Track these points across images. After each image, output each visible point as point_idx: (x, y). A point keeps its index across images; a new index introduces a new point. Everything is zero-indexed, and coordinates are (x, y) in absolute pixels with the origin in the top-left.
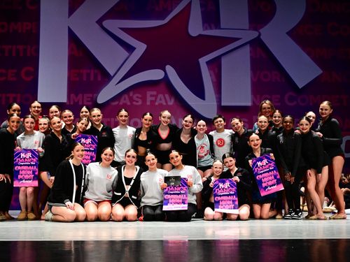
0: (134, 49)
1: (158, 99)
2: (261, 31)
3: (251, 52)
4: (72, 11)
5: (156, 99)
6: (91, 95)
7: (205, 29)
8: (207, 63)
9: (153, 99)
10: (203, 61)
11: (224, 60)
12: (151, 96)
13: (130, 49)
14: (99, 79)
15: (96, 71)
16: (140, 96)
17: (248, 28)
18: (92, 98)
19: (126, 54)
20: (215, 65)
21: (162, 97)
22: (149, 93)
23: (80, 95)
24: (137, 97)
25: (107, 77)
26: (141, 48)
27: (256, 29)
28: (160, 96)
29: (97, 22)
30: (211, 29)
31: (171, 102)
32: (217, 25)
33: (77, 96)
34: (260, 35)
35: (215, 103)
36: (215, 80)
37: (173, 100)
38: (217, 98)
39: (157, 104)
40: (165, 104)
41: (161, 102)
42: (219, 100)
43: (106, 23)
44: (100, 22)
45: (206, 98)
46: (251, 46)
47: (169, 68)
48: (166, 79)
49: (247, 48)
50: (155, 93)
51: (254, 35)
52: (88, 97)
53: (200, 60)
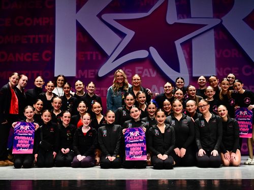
0: (125, 35)
1: (144, 72)
2: (222, 18)
3: (215, 35)
4: (78, 8)
5: (142, 72)
6: (94, 71)
7: (179, 18)
8: (181, 44)
9: (140, 72)
10: (178, 43)
11: (194, 42)
12: (139, 70)
13: (122, 35)
14: (100, 58)
15: (97, 53)
16: (130, 70)
17: (212, 17)
18: (94, 73)
19: (119, 39)
20: (188, 46)
21: (147, 72)
22: (137, 68)
23: (86, 71)
24: (128, 71)
25: (105, 57)
26: (130, 34)
27: (218, 17)
28: (146, 70)
29: (97, 16)
30: (184, 18)
31: (154, 75)
32: (188, 15)
33: (83, 71)
34: (222, 22)
35: (188, 75)
36: (187, 57)
37: (155, 73)
38: (189, 71)
39: (143, 76)
40: (149, 76)
41: (146, 75)
42: (191, 72)
43: (104, 17)
44: (99, 16)
45: (181, 71)
46: (214, 30)
47: (152, 49)
48: (150, 58)
49: (212, 32)
50: (141, 68)
51: (217, 21)
52: (91, 72)
53: (176, 42)
